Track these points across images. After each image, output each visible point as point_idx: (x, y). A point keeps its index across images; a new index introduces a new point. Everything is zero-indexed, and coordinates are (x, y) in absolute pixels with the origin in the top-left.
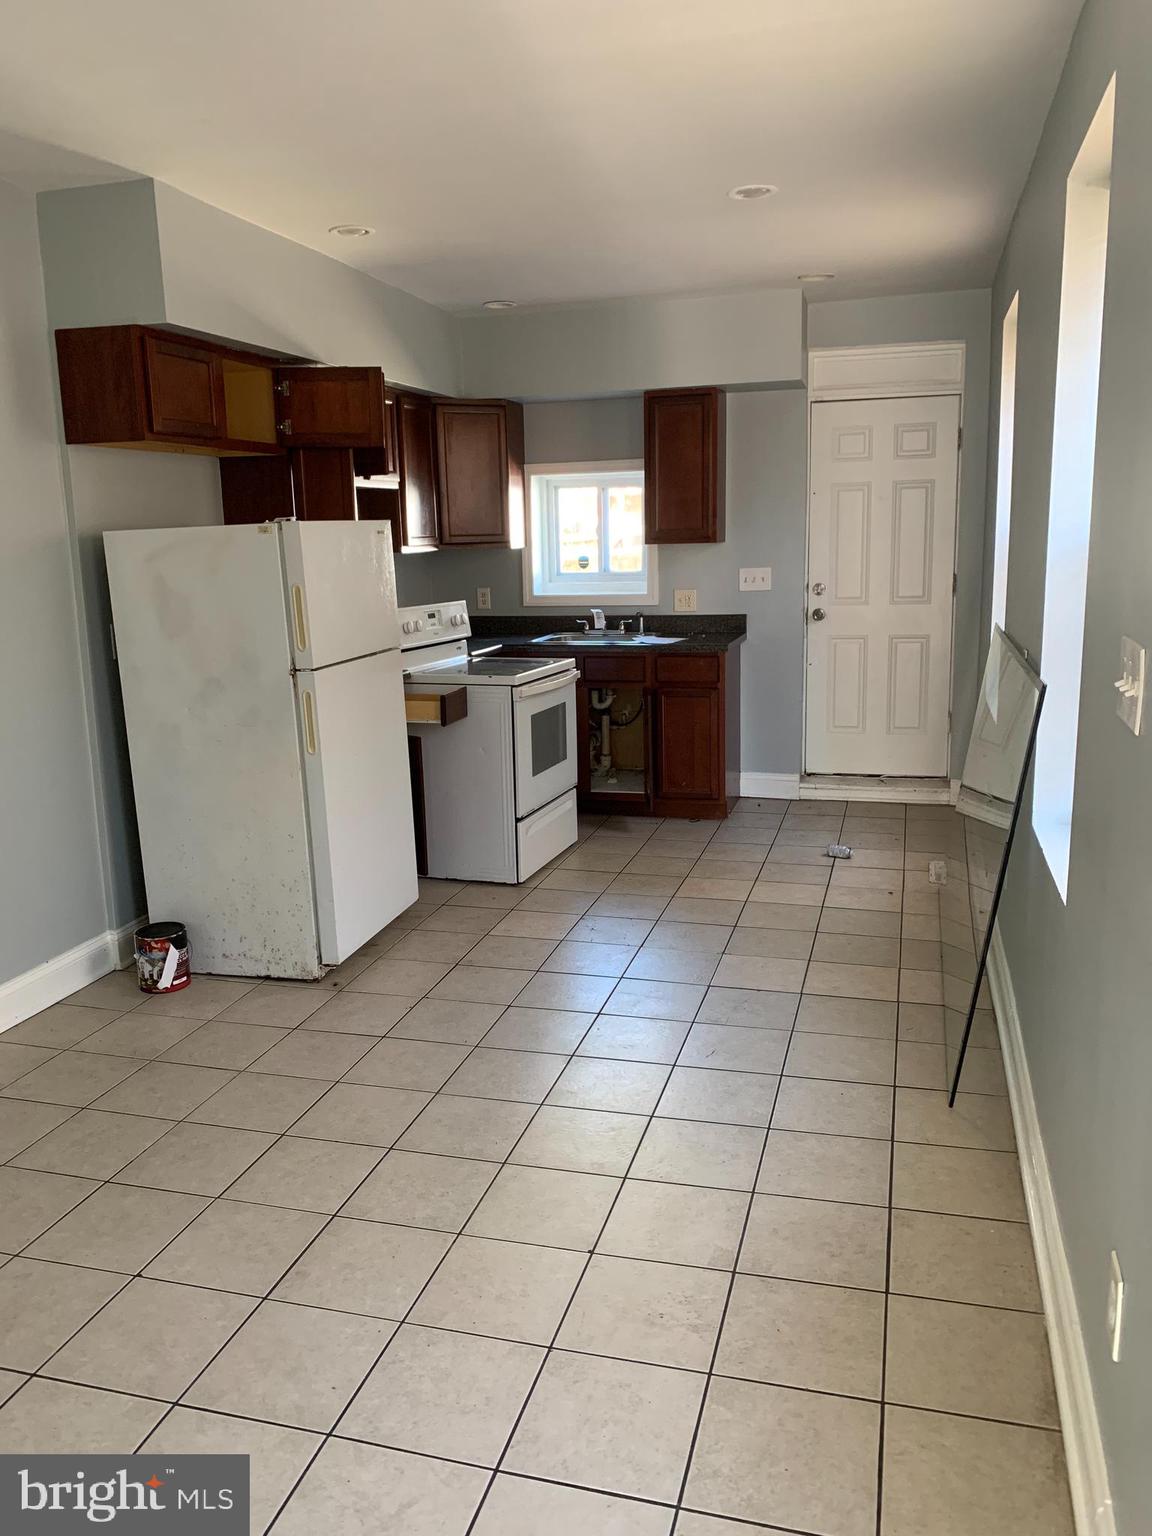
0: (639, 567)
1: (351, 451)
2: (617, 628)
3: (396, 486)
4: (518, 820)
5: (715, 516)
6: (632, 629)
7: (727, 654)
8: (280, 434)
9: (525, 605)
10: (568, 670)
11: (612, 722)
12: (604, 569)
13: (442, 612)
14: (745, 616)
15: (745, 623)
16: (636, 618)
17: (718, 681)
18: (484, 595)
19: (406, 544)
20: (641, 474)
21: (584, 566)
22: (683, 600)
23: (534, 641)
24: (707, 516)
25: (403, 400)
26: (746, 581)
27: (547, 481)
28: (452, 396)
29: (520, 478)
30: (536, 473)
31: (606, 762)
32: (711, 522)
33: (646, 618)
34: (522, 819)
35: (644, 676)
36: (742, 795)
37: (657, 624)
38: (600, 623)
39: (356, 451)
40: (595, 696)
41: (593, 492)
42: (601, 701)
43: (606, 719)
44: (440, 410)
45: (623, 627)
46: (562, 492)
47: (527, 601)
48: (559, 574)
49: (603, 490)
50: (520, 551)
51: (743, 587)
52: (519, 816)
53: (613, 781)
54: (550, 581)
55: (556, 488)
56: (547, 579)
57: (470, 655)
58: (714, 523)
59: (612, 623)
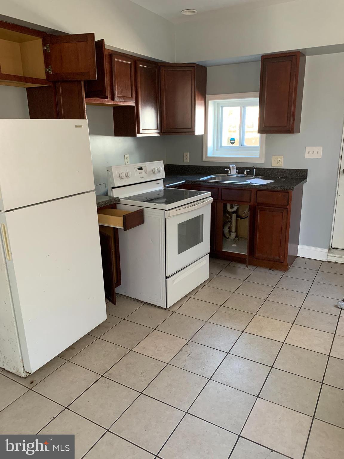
0: (257, 144)
1: (82, 83)
2: (243, 173)
3: (134, 105)
4: (167, 278)
5: (294, 120)
6: (250, 174)
7: (293, 191)
8: (47, 73)
9: (203, 160)
10: (207, 198)
11: (238, 216)
12: (242, 145)
13: (147, 167)
14: (307, 170)
15: (307, 174)
16: (252, 169)
17: (288, 205)
18: (186, 156)
19: (139, 132)
20: (257, 99)
21: (232, 143)
22: (276, 161)
23: (200, 179)
24: (290, 121)
25: (138, 62)
26: (309, 153)
27: (218, 103)
28: (170, 62)
29: (203, 102)
30: (211, 100)
31: (233, 235)
32: (291, 122)
33: (257, 169)
34: (169, 277)
35: (250, 199)
36: (298, 256)
37: (263, 173)
38: (233, 171)
39: (85, 82)
40: (229, 206)
41: (238, 108)
42: (232, 207)
43: (234, 216)
44: (162, 68)
45: (246, 173)
46: (224, 108)
47: (204, 159)
48: (221, 146)
49: (243, 108)
50: (202, 136)
51: (307, 156)
52: (168, 276)
53: (235, 245)
54: (217, 150)
55: (222, 107)
56: (215, 149)
57: (164, 186)
58: (293, 123)
59: (241, 170)
